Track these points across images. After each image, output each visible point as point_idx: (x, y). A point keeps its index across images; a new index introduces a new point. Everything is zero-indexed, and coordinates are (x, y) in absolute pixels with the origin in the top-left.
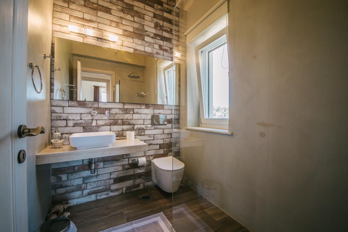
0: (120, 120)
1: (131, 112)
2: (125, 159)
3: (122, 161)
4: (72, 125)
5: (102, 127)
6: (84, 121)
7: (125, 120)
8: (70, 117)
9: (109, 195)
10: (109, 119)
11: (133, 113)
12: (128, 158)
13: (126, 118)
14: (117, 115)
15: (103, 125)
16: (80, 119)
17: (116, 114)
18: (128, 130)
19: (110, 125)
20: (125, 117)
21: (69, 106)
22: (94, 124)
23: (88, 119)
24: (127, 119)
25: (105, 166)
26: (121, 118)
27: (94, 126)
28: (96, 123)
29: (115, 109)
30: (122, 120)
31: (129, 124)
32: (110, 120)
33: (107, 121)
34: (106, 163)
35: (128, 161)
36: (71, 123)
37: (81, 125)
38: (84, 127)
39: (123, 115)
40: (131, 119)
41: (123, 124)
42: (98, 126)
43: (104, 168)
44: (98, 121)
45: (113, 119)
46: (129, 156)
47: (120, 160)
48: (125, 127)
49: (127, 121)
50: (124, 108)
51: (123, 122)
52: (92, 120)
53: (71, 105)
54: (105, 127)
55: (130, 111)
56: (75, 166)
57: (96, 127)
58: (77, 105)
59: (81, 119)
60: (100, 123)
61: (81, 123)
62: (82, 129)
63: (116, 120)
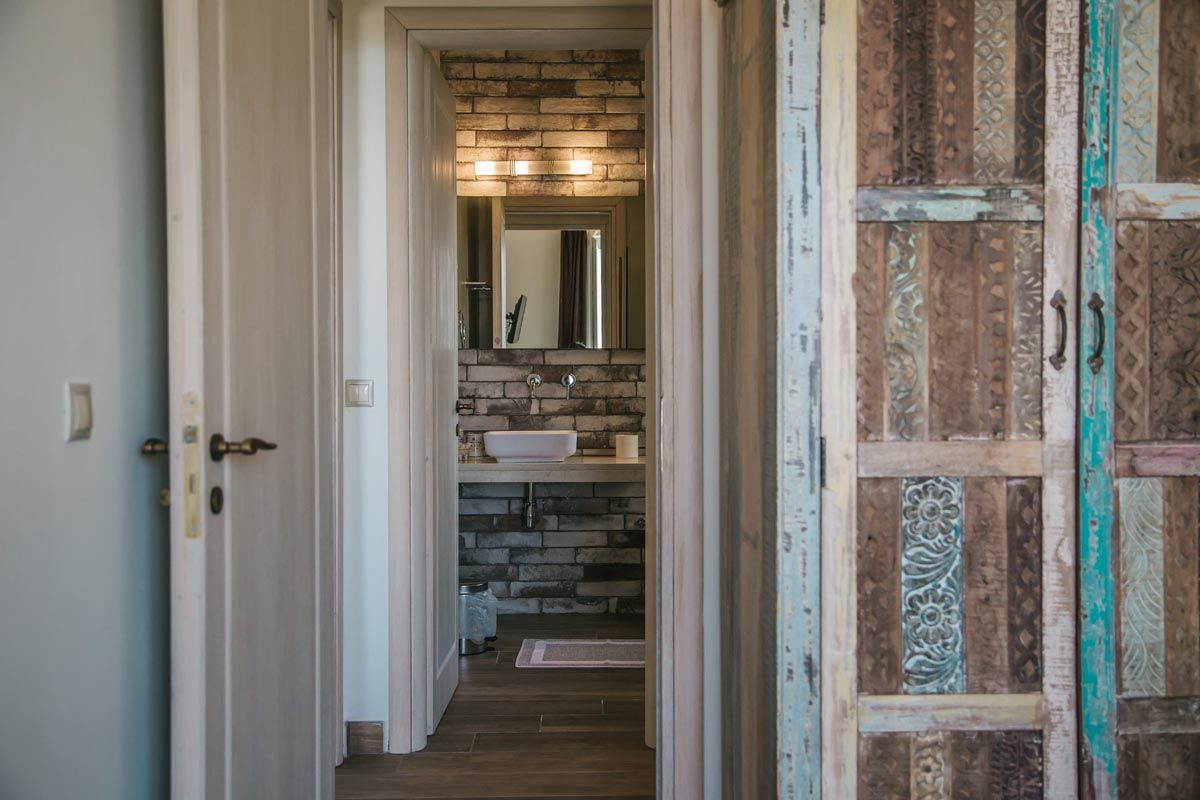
0: (600, 398)
1: (633, 377)
2: (616, 516)
3: (607, 519)
4: (485, 412)
5: (553, 419)
6: (511, 401)
7: (615, 401)
8: (482, 392)
9: (572, 608)
10: (571, 397)
11: (636, 378)
12: (625, 514)
13: (616, 393)
14: (593, 386)
15: (556, 414)
16: (501, 395)
17: (589, 381)
18: (623, 430)
19: (575, 412)
20: (613, 389)
21: (479, 364)
22: (534, 409)
23: (520, 396)
24: (621, 397)
25: (562, 527)
26: (603, 393)
27: (535, 415)
28: (540, 408)
29: (586, 369)
30: (606, 398)
31: (626, 412)
32: (572, 400)
33: (566, 403)
34: (563, 517)
35: (623, 523)
36: (482, 407)
37: (505, 412)
38: (511, 418)
39: (608, 385)
40: (630, 398)
41: (609, 412)
42: (544, 416)
43: (558, 531)
44: (544, 402)
45: (582, 395)
46: (627, 509)
47: (600, 515)
48: (615, 421)
49: (622, 404)
50: (610, 365)
51: (608, 405)
52: (530, 399)
53: (484, 361)
54: (559, 418)
55: (628, 371)
56: (491, 516)
57: (540, 418)
58: (495, 360)
59: (504, 397)
60: (550, 406)
61: (504, 407)
62: (507, 422)
63: (591, 398)
